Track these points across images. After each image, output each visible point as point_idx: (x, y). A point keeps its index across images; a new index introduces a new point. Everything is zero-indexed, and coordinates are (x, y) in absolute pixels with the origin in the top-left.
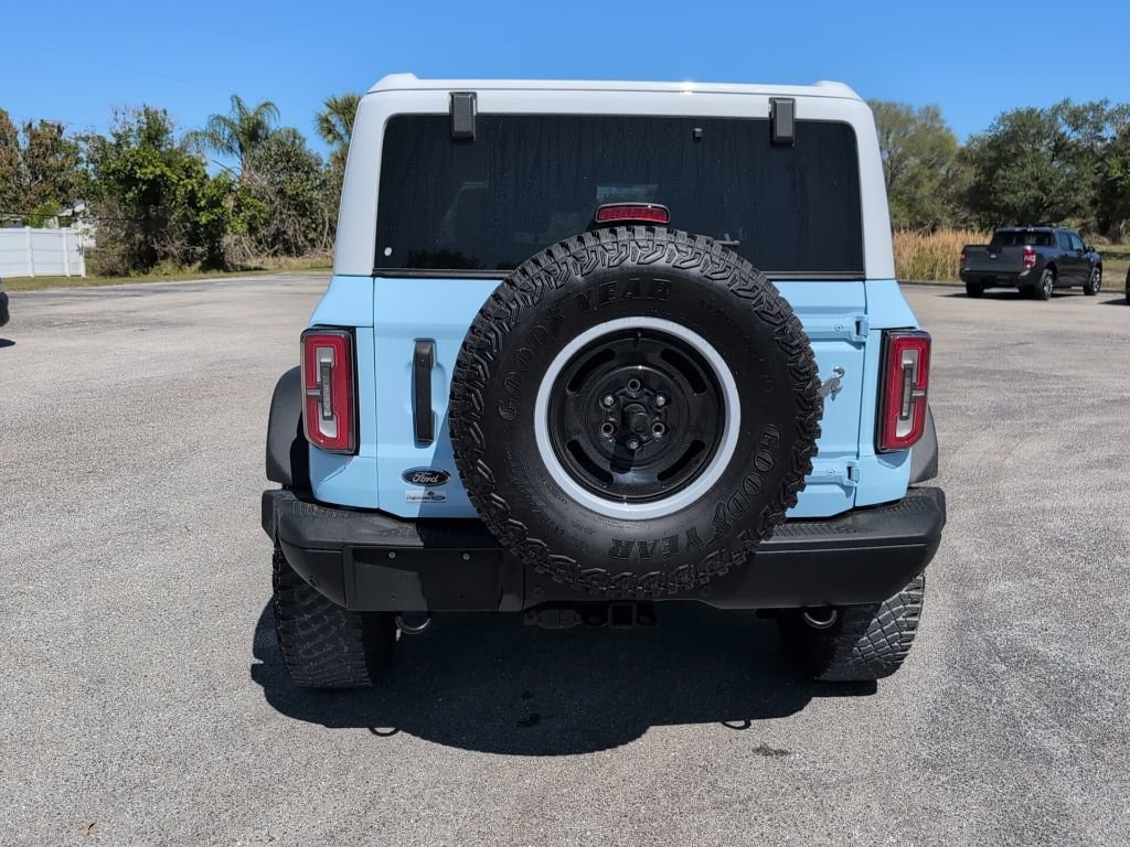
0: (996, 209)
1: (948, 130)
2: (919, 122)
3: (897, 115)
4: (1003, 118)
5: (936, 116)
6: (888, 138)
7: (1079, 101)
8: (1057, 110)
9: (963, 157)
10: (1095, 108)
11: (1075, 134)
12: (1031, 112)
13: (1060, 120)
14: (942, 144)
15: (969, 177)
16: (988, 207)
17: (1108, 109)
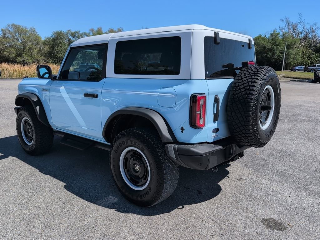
0: (57, 58)
1: (39, 35)
2: (30, 32)
3: (22, 29)
4: (54, 33)
5: (34, 31)
6: (21, 36)
7: (73, 30)
8: (68, 32)
9: (44, 43)
10: (77, 33)
11: (73, 39)
12: (61, 32)
13: (69, 35)
14: (37, 38)
15: (47, 48)
16: (54, 57)
17: (81, 33)
